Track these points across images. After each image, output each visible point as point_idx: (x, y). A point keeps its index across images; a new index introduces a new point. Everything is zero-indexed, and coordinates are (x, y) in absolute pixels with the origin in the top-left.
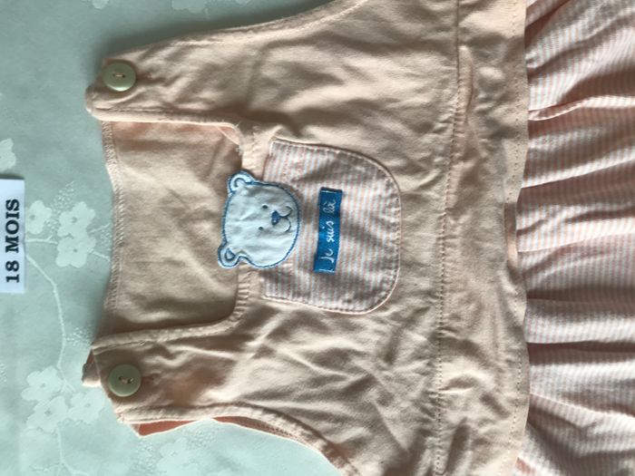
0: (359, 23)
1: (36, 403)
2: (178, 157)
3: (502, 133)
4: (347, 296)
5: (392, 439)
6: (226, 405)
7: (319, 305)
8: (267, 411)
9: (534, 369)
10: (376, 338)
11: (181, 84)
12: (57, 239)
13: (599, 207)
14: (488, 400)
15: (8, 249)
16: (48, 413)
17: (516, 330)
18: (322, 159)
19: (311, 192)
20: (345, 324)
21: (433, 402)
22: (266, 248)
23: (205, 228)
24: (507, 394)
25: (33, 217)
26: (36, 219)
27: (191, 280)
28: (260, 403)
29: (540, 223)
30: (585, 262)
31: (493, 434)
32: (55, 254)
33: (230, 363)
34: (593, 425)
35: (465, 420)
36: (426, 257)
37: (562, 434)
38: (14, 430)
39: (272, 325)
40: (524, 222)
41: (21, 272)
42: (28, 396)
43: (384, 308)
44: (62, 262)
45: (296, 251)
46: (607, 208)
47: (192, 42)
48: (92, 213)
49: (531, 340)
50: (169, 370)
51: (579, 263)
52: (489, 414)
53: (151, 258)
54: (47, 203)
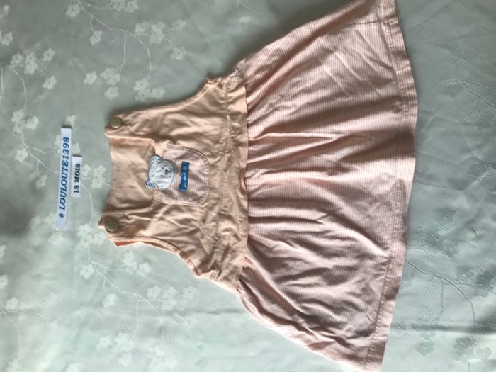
0: (196, 107)
1: (81, 237)
2: (135, 150)
3: (239, 144)
4: (190, 199)
5: (204, 251)
6: (147, 237)
7: (181, 202)
8: (162, 240)
9: (251, 225)
10: (200, 214)
11: (136, 126)
12: (92, 178)
13: (271, 169)
14: (236, 236)
15: (75, 181)
16: (86, 241)
17: (244, 211)
18: (183, 152)
19: (179, 163)
20: (190, 209)
21: (218, 237)
22: (164, 182)
23: (143, 175)
24: (241, 233)
25: (84, 170)
26: (86, 171)
27: (137, 193)
28: (159, 237)
29: (253, 174)
30: (271, 189)
31: (237, 248)
32: (91, 183)
33: (149, 222)
34: (274, 247)
35: (229, 244)
36: (217, 186)
37: (262, 250)
38: (73, 247)
39: (164, 209)
40: (248, 174)
41: (79, 190)
42: (79, 234)
43: (203, 204)
44: (93, 186)
45: (173, 183)
46: (273, 170)
47: (141, 112)
48: (105, 169)
49: (251, 215)
50: (127, 224)
51: (269, 189)
52: (236, 241)
53: (124, 185)
54: (90, 165)
